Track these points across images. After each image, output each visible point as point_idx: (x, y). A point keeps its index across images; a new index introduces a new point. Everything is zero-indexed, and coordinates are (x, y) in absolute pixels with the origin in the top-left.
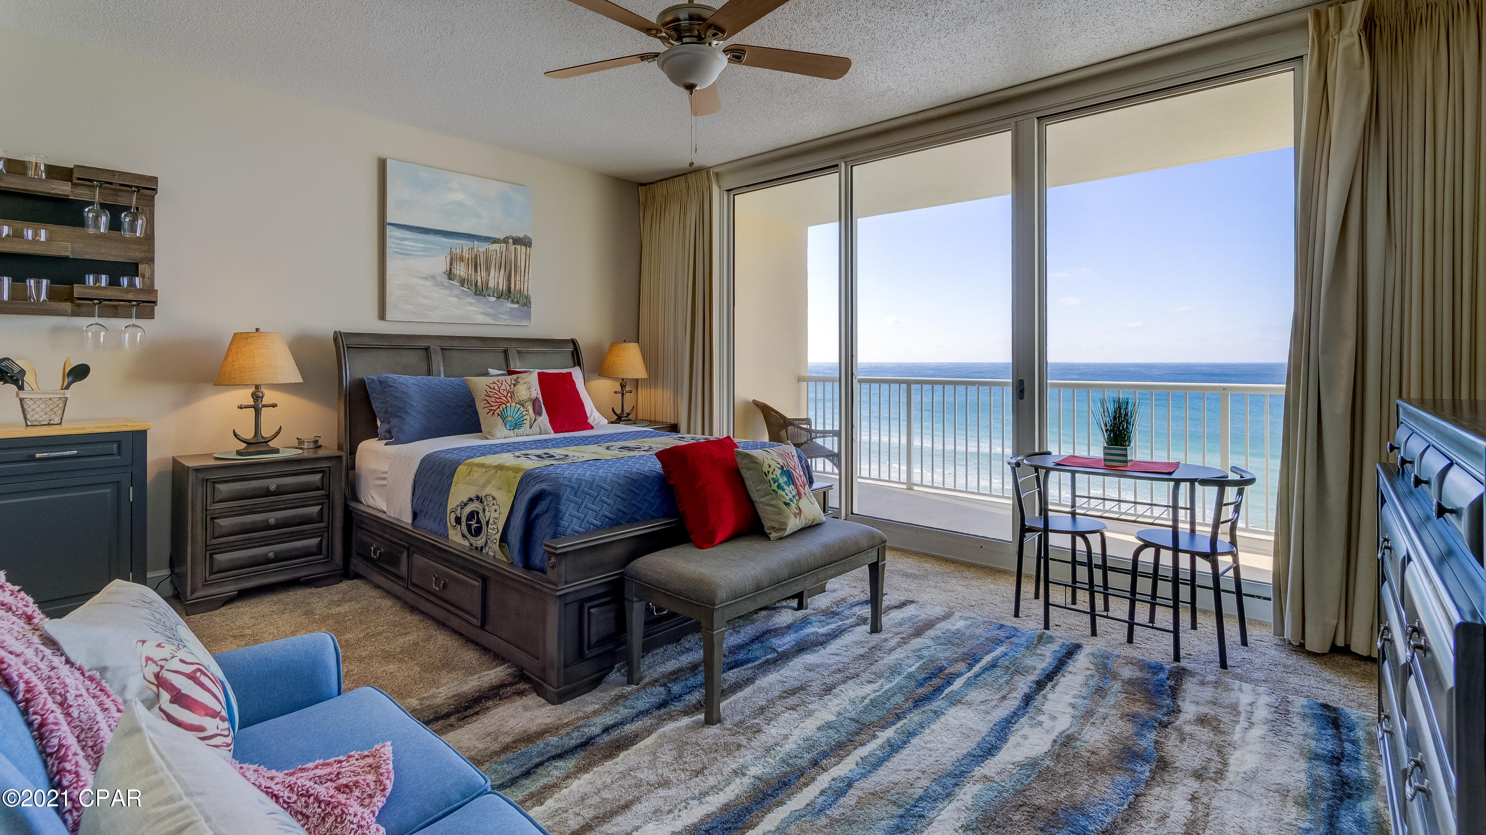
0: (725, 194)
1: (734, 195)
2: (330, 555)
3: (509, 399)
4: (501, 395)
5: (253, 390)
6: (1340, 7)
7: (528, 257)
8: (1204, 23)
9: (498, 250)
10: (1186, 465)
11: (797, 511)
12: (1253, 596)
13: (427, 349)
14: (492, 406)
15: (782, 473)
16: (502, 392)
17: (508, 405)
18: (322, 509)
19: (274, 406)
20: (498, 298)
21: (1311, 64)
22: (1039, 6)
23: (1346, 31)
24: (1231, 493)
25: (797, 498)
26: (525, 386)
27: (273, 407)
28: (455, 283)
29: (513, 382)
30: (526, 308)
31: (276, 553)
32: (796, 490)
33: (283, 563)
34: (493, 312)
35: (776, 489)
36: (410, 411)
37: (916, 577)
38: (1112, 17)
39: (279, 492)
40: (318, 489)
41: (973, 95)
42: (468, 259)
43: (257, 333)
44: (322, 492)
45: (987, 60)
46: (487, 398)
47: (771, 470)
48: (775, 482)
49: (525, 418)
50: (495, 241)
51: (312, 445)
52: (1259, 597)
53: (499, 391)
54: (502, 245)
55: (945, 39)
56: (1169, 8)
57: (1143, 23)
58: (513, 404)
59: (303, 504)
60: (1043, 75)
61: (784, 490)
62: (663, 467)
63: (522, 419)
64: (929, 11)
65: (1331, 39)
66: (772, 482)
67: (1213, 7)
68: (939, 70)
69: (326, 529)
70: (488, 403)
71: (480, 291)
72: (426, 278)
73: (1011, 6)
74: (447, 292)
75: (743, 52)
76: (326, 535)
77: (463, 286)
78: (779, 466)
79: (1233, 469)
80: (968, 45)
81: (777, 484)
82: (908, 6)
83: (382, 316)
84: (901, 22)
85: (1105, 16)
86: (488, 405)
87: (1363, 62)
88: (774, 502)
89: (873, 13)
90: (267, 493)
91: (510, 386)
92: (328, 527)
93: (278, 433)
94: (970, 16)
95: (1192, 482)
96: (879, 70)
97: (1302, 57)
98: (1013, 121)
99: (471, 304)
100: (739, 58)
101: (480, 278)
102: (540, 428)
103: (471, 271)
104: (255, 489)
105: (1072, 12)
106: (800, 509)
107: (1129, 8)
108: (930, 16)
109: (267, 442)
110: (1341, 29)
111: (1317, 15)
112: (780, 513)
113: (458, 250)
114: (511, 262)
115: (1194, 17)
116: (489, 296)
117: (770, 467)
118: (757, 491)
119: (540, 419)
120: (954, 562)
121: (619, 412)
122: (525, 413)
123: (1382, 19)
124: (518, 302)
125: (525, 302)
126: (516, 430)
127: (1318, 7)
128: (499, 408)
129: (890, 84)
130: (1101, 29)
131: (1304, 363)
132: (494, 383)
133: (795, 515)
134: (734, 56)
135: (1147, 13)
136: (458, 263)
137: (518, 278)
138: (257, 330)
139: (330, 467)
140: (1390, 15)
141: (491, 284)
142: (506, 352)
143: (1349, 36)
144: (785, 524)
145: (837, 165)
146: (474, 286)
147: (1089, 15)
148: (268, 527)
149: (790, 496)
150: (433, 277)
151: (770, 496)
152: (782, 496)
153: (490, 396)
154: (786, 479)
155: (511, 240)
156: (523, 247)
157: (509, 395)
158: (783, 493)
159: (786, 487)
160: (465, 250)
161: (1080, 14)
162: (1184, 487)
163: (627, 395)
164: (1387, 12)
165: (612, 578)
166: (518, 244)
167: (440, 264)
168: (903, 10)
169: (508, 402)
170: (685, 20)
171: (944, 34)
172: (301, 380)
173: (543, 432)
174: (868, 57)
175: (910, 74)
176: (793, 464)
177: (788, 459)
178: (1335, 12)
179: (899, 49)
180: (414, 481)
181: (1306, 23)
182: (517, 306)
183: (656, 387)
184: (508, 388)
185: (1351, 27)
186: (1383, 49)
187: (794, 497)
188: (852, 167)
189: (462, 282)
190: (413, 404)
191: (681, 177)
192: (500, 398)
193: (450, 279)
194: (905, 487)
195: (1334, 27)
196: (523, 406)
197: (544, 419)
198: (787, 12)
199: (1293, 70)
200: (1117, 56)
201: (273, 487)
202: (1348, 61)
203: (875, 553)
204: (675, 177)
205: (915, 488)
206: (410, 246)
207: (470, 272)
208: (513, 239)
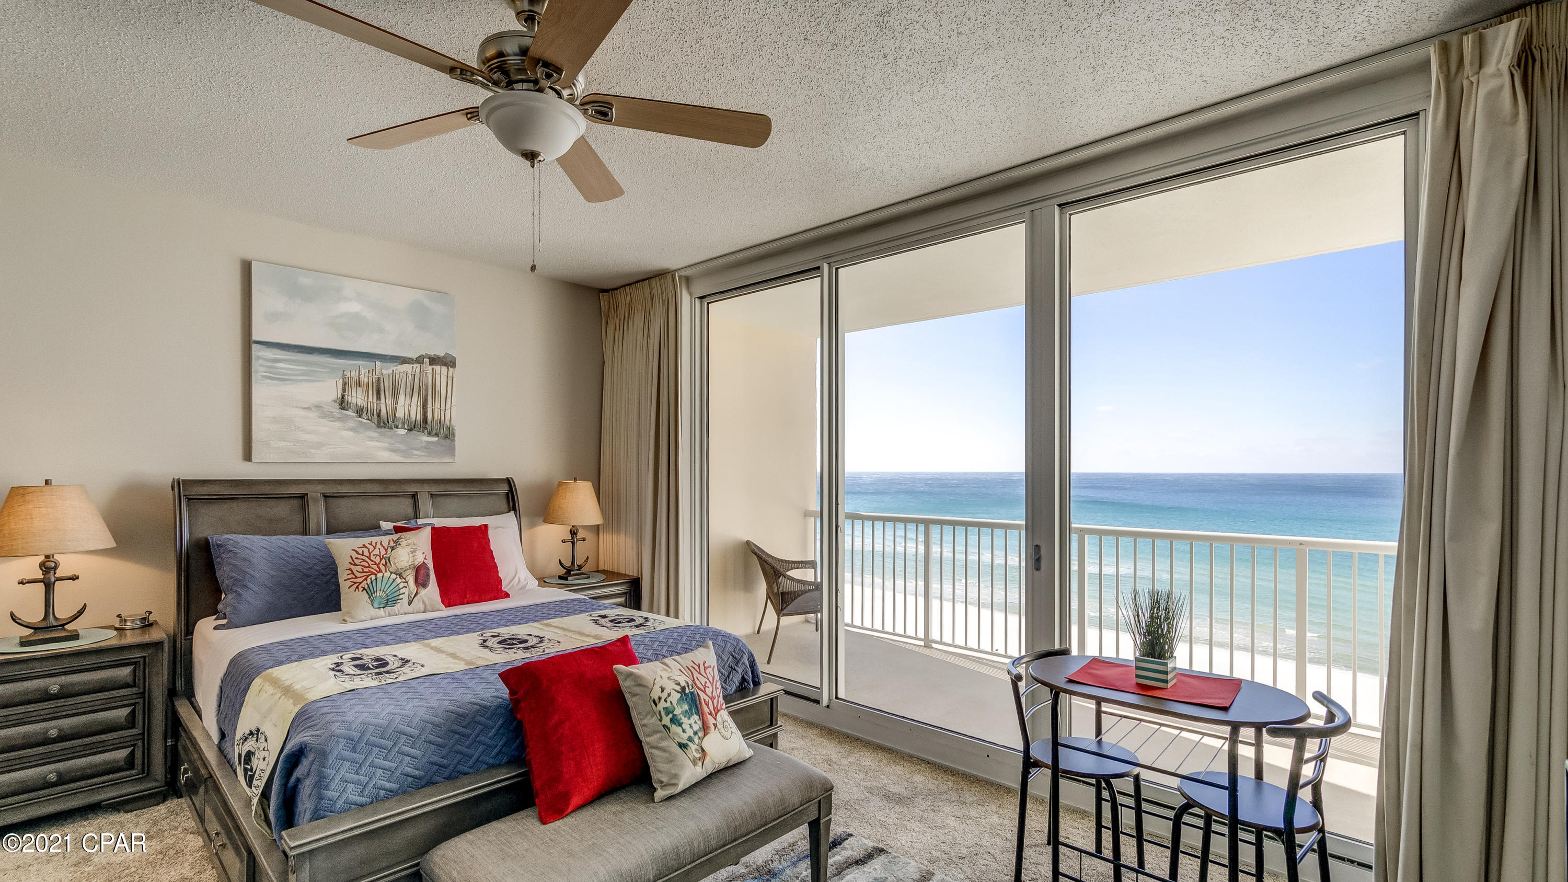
0: (698, 301)
1: (708, 304)
2: (147, 771)
3: (383, 568)
4: (370, 563)
5: (42, 558)
6: (1480, 34)
7: (450, 381)
8: (1278, 66)
9: (410, 372)
10: (1252, 683)
11: (698, 756)
12: (1342, 859)
13: (303, 497)
14: (356, 577)
15: (681, 699)
16: (372, 558)
17: (380, 575)
18: (133, 712)
19: (74, 578)
20: (410, 430)
21: (1434, 119)
22: (1042, 40)
23: (1490, 69)
24: (1312, 746)
25: (701, 734)
26: (408, 549)
27: (74, 580)
28: (349, 413)
29: (392, 544)
30: (448, 441)
31: (60, 774)
32: (700, 723)
33: (67, 786)
34: (403, 447)
35: (668, 724)
36: (250, 585)
37: (899, 800)
38: (1147, 58)
39: (65, 694)
40: (126, 686)
41: (974, 176)
42: (368, 384)
43: (48, 487)
44: (135, 690)
45: (983, 126)
46: (352, 567)
47: (664, 695)
48: (667, 714)
49: (402, 591)
50: (404, 361)
51: (138, 624)
52: (1352, 862)
53: (369, 558)
54: (415, 366)
55: (920, 95)
56: (1228, 43)
57: (1193, 66)
58: (387, 574)
59: (106, 706)
60: (1063, 148)
61: (680, 725)
62: (511, 694)
63: (398, 593)
64: (887, 50)
65: (1465, 82)
66: (663, 713)
67: (1291, 40)
68: (922, 140)
69: (141, 737)
70: (353, 573)
71: (384, 423)
72: (309, 408)
73: (1001, 40)
74: (338, 424)
75: (609, 105)
76: (140, 743)
77: (360, 416)
78: (678, 688)
79: (1316, 695)
80: (954, 103)
81: (671, 716)
82: (856, 42)
83: (248, 456)
84: (852, 68)
85: (1138, 56)
86: (353, 576)
87: (1517, 114)
88: (663, 744)
89: (809, 54)
90: (46, 697)
91: (386, 550)
92: (143, 734)
93: (80, 612)
94: (947, 57)
95: (1259, 727)
96: (844, 142)
97: (1418, 114)
98: (1027, 210)
99: (372, 439)
100: (605, 114)
101: (385, 406)
102: (424, 603)
103: (372, 397)
104: (25, 693)
105: (1090, 50)
106: (703, 750)
107: (1172, 43)
108: (891, 59)
109: (63, 625)
110: (1480, 67)
111: (1445, 49)
112: (671, 760)
113: (353, 374)
114: (427, 386)
115: (1265, 57)
116: (397, 427)
117: (662, 691)
118: (644, 725)
119: (423, 592)
120: (954, 773)
121: (568, 564)
122: (402, 585)
123: (1544, 49)
124: (437, 435)
125: (447, 434)
126: (388, 609)
127: (1445, 38)
128: (366, 579)
129: (864, 162)
130: (1134, 76)
131: (1423, 553)
132: (364, 546)
133: (694, 763)
134: (597, 112)
135: (1198, 50)
136: (354, 389)
137: (437, 405)
138: (47, 482)
139: (144, 657)
140: (1556, 43)
141: (400, 414)
142: (414, 496)
143: (1493, 76)
144: (676, 776)
145: (818, 268)
146: (376, 416)
147: (1114, 55)
148: (47, 741)
149: (690, 733)
150: (318, 407)
151: (658, 735)
152: (676, 734)
153: (355, 565)
154: (686, 707)
155: (427, 360)
156: (444, 369)
157: (383, 561)
158: (679, 730)
159: (684, 720)
160: (363, 372)
161: (1102, 53)
162: (1247, 733)
163: (579, 545)
164: (1552, 41)
165: (404, 873)
166: (436, 365)
167: (329, 390)
168: (851, 48)
169: (380, 571)
170: (515, 55)
171: (916, 88)
172: (115, 545)
173: (429, 607)
174: (823, 123)
175: (886, 146)
176: (703, 680)
177: (696, 674)
178: (1473, 42)
179: (861, 110)
180: (221, 688)
181: (1427, 63)
182: (435, 439)
183: (619, 532)
184: (383, 552)
185: (1498, 62)
186: (1545, 94)
187: (695, 733)
188: (837, 269)
189: (360, 412)
190: (257, 575)
191: (645, 282)
192: (369, 567)
193: (343, 408)
194: (922, 643)
195: (1471, 64)
196: (400, 576)
197: (432, 590)
198: (689, 53)
199: (1404, 133)
200: (1160, 118)
201: (54, 689)
202: (1492, 113)
203: (814, 809)
204: (638, 282)
205: (934, 645)
206: (288, 369)
207: (370, 399)
208: (429, 358)
